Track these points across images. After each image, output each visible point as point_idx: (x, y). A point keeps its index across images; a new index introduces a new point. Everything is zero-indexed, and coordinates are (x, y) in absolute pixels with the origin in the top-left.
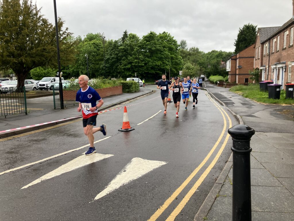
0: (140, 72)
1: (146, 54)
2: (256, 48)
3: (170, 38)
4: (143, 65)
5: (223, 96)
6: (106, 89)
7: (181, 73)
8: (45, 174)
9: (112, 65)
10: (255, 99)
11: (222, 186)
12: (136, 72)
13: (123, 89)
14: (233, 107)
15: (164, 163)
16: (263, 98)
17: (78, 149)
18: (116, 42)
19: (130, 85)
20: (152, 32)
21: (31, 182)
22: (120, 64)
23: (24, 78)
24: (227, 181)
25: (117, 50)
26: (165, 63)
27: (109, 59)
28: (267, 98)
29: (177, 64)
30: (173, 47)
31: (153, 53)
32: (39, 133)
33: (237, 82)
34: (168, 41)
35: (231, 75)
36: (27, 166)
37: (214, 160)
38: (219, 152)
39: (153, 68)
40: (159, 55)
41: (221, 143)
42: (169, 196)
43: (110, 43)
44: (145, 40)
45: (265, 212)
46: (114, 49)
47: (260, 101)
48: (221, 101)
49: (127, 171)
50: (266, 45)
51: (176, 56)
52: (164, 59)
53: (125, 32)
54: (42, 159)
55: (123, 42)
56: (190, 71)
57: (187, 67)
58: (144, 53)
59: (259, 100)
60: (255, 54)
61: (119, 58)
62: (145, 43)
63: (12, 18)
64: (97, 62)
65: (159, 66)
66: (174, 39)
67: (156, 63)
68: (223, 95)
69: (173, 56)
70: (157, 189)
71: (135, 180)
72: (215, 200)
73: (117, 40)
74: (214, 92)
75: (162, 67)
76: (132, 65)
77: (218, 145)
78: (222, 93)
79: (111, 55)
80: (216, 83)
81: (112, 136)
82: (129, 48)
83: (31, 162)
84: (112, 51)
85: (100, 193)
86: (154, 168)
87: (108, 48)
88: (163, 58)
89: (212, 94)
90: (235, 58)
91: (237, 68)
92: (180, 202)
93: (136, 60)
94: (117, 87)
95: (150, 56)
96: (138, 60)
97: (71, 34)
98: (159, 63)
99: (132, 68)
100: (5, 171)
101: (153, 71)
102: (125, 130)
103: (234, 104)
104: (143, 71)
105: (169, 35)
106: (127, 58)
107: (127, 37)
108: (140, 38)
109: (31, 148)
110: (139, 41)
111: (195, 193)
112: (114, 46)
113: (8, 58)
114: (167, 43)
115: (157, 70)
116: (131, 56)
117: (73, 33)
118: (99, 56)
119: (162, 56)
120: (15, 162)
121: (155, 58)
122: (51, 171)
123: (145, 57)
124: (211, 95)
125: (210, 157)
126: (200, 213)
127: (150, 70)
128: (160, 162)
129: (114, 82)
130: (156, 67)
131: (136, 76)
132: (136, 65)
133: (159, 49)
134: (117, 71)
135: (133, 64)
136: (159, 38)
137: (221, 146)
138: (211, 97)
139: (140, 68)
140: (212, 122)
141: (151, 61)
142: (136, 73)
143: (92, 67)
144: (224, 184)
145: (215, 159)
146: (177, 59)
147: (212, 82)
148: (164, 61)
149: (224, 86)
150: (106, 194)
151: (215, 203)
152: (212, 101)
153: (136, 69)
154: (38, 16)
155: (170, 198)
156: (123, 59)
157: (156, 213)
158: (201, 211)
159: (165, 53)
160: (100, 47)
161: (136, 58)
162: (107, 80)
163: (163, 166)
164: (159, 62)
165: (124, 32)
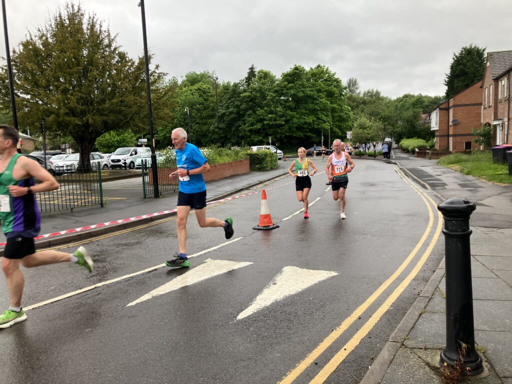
0: (278, 136)
1: (287, 104)
2: (485, 87)
3: (328, 76)
4: (283, 123)
5: (426, 173)
6: (224, 164)
7: (349, 135)
8: (154, 288)
9: (230, 124)
10: (484, 177)
11: (430, 300)
12: (271, 135)
13: (251, 164)
14: (445, 190)
15: (334, 274)
16: (498, 174)
17: (195, 255)
18: (236, 85)
19: (263, 158)
20: (297, 65)
21: (139, 298)
22: (243, 122)
23: (89, 149)
24: (437, 294)
25: (237, 99)
26: (321, 119)
27: (224, 114)
28: (507, 174)
29: (342, 120)
30: (335, 90)
31: (299, 101)
32: (128, 234)
33: (451, 150)
34: (326, 80)
35: (440, 136)
36: (125, 279)
37: (415, 269)
38: (422, 258)
39: (299, 128)
40: (311, 106)
41: (426, 245)
42: (348, 315)
43: (226, 88)
44: (285, 81)
45: (496, 331)
46: (233, 97)
47: (493, 180)
48: (422, 180)
49: (279, 283)
50: (503, 82)
51: (341, 106)
52: (319, 113)
53: (252, 69)
54: (144, 269)
55: (248, 85)
56: (365, 131)
57: (361, 125)
58: (284, 103)
59: (492, 178)
60: (484, 99)
61: (241, 112)
62: (285, 86)
63: (72, 53)
64: (204, 121)
65: (310, 124)
66: (336, 77)
67: (305, 119)
68: (427, 171)
69: (335, 106)
70: (327, 306)
71: (293, 295)
72: (420, 316)
73: (237, 82)
74: (410, 167)
75: (316, 127)
76: (264, 124)
77: (420, 249)
78: (423, 169)
79: (228, 108)
80: (413, 152)
81: (245, 236)
82: (258, 95)
83: (129, 273)
84: (230, 101)
85: (243, 312)
86: (319, 280)
87: (223, 96)
88: (318, 110)
89: (406, 170)
90: (447, 107)
91: (451, 124)
92: (366, 322)
93: (270, 116)
94: (241, 161)
95: (295, 108)
96: (274, 115)
97: (164, 75)
98: (310, 119)
99: (264, 129)
100: (95, 284)
101: (301, 134)
102: (264, 228)
103: (447, 185)
104: (282, 133)
105: (327, 70)
106: (254, 112)
107: (254, 76)
108: (276, 78)
109: (123, 255)
110: (274, 82)
111: (388, 312)
112: (232, 92)
113: (66, 118)
114: (324, 84)
115: (306, 132)
116: (262, 108)
117: (167, 74)
118: (208, 111)
119: (316, 107)
120: (106, 273)
121: (304, 111)
122: (163, 284)
123: (286, 110)
124: (404, 171)
125: (408, 265)
126: (397, 332)
127: (294, 132)
128: (328, 272)
129: (237, 153)
130: (306, 126)
131: (270, 142)
132: (271, 123)
133: (311, 94)
134: (238, 135)
135: (266, 122)
136: (309, 76)
137: (426, 249)
138: (404, 175)
139: (278, 129)
140: (408, 215)
141: (297, 116)
142: (270, 138)
143: (197, 129)
144: (432, 298)
145: (416, 267)
146: (342, 111)
147: (405, 150)
148: (320, 116)
149: (427, 156)
150: (253, 313)
151: (420, 320)
152: (407, 182)
153: (271, 131)
154: (112, 48)
155: (349, 317)
156: (249, 115)
157: (330, 335)
158: (399, 330)
159: (321, 102)
160: (209, 94)
161: (271, 112)
162: (224, 149)
163: (333, 277)
164: (310, 117)
165: (250, 69)
